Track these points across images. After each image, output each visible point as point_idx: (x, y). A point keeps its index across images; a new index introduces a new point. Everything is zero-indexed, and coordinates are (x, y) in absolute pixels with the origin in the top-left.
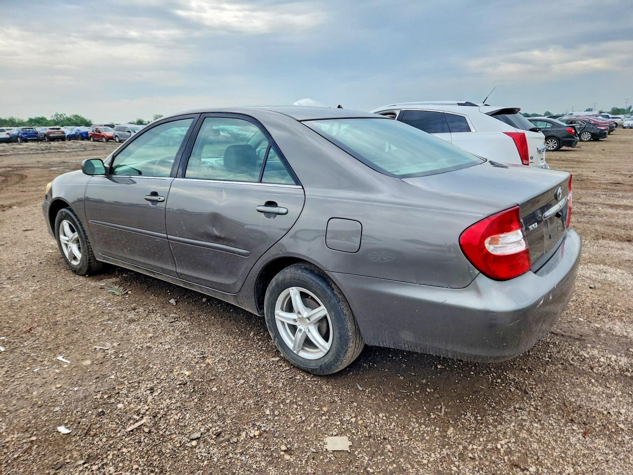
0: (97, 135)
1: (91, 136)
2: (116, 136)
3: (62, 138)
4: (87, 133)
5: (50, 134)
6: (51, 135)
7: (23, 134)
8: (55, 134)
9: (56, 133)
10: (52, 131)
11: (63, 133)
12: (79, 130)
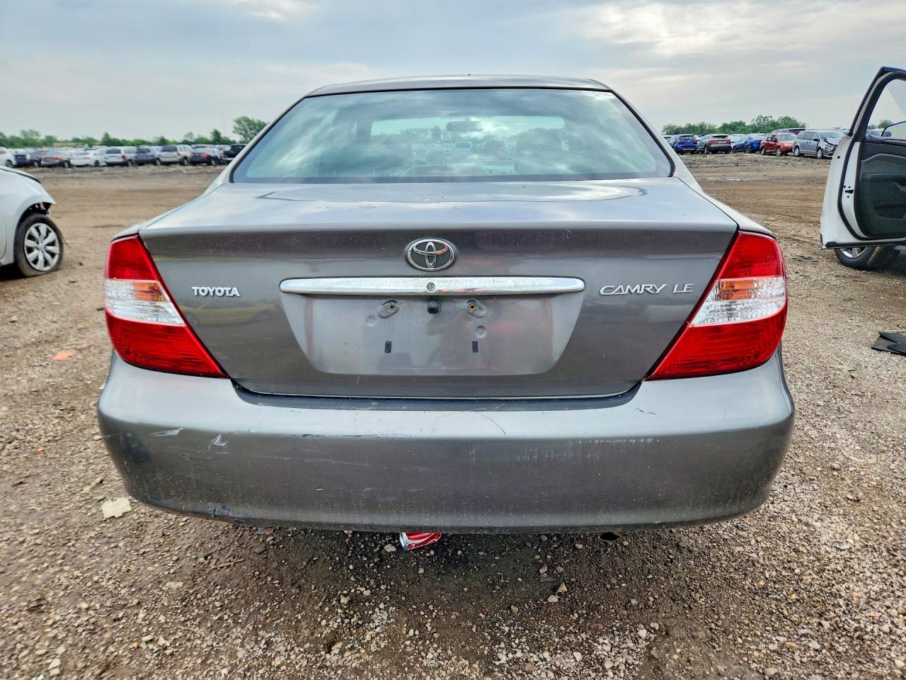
0: (772, 145)
1: (763, 147)
2: (797, 147)
3: (726, 150)
4: (759, 142)
5: (710, 144)
6: (712, 146)
7: (680, 143)
8: (717, 143)
9: (719, 142)
10: (715, 139)
11: (729, 142)
12: (750, 139)
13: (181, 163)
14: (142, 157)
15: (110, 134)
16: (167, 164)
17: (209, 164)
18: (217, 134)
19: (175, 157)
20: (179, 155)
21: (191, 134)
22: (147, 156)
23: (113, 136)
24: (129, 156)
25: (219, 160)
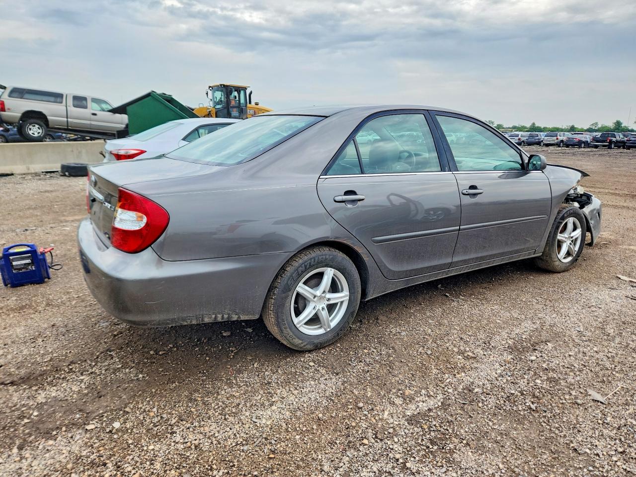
13: (558, 145)
14: (532, 140)
15: (535, 123)
16: (547, 145)
17: (580, 147)
18: (618, 124)
19: (554, 141)
20: (557, 139)
21: (597, 123)
22: (535, 140)
23: (537, 125)
24: (523, 139)
25: (589, 144)
